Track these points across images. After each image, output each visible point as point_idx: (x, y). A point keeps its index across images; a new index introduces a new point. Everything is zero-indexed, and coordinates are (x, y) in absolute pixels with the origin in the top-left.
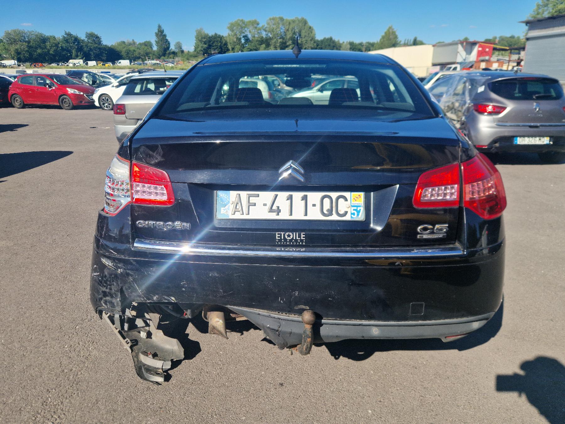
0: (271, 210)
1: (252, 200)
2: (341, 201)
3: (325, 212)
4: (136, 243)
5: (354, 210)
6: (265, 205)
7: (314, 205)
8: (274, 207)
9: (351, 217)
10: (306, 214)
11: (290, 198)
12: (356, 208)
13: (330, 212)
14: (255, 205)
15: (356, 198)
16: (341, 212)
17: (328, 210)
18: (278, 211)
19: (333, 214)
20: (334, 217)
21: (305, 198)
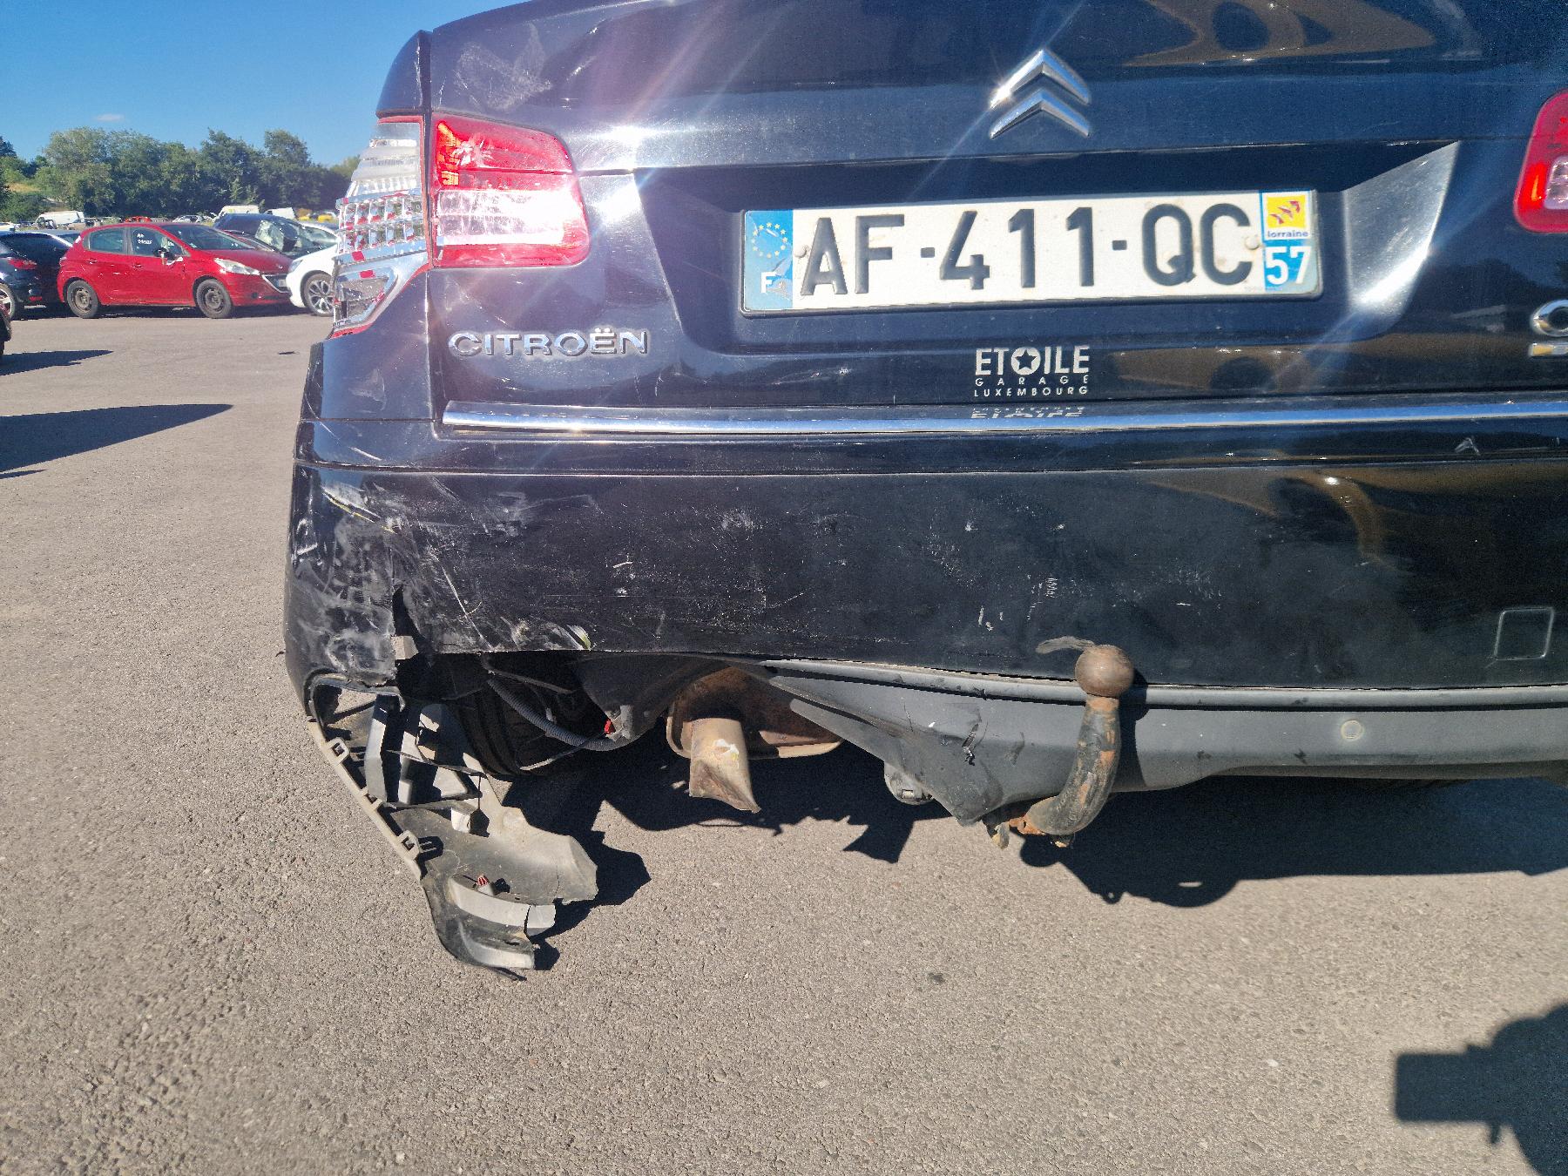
0: (951, 270)
1: (879, 237)
2: (1224, 224)
3: (1164, 267)
4: (451, 411)
5: (1276, 256)
6: (928, 253)
7: (1119, 245)
8: (964, 260)
9: (1268, 283)
10: (1088, 278)
11: (1023, 222)
12: (1282, 249)
13: (1183, 267)
14: (886, 253)
15: (1280, 214)
16: (1227, 265)
17: (1173, 261)
18: (979, 271)
19: (1193, 276)
20: (1201, 286)
21: (1081, 220)
